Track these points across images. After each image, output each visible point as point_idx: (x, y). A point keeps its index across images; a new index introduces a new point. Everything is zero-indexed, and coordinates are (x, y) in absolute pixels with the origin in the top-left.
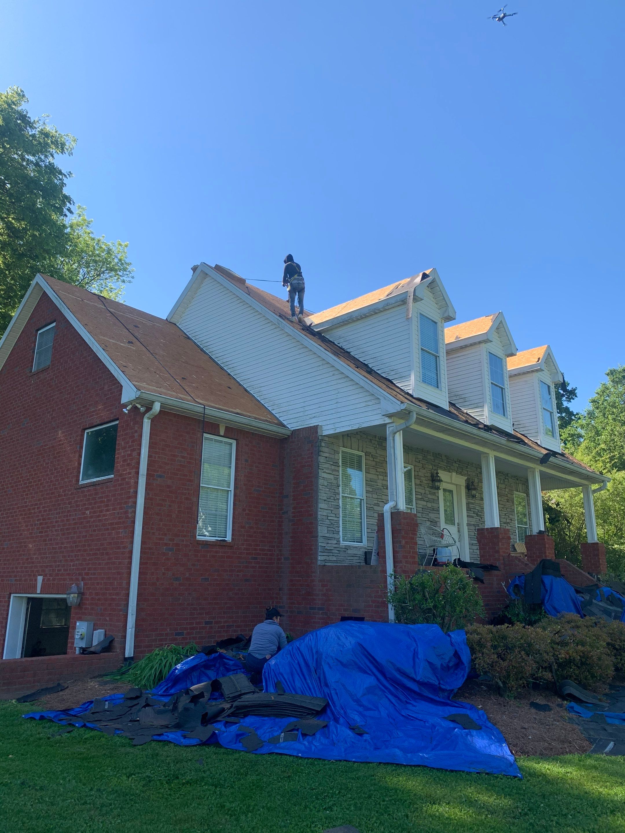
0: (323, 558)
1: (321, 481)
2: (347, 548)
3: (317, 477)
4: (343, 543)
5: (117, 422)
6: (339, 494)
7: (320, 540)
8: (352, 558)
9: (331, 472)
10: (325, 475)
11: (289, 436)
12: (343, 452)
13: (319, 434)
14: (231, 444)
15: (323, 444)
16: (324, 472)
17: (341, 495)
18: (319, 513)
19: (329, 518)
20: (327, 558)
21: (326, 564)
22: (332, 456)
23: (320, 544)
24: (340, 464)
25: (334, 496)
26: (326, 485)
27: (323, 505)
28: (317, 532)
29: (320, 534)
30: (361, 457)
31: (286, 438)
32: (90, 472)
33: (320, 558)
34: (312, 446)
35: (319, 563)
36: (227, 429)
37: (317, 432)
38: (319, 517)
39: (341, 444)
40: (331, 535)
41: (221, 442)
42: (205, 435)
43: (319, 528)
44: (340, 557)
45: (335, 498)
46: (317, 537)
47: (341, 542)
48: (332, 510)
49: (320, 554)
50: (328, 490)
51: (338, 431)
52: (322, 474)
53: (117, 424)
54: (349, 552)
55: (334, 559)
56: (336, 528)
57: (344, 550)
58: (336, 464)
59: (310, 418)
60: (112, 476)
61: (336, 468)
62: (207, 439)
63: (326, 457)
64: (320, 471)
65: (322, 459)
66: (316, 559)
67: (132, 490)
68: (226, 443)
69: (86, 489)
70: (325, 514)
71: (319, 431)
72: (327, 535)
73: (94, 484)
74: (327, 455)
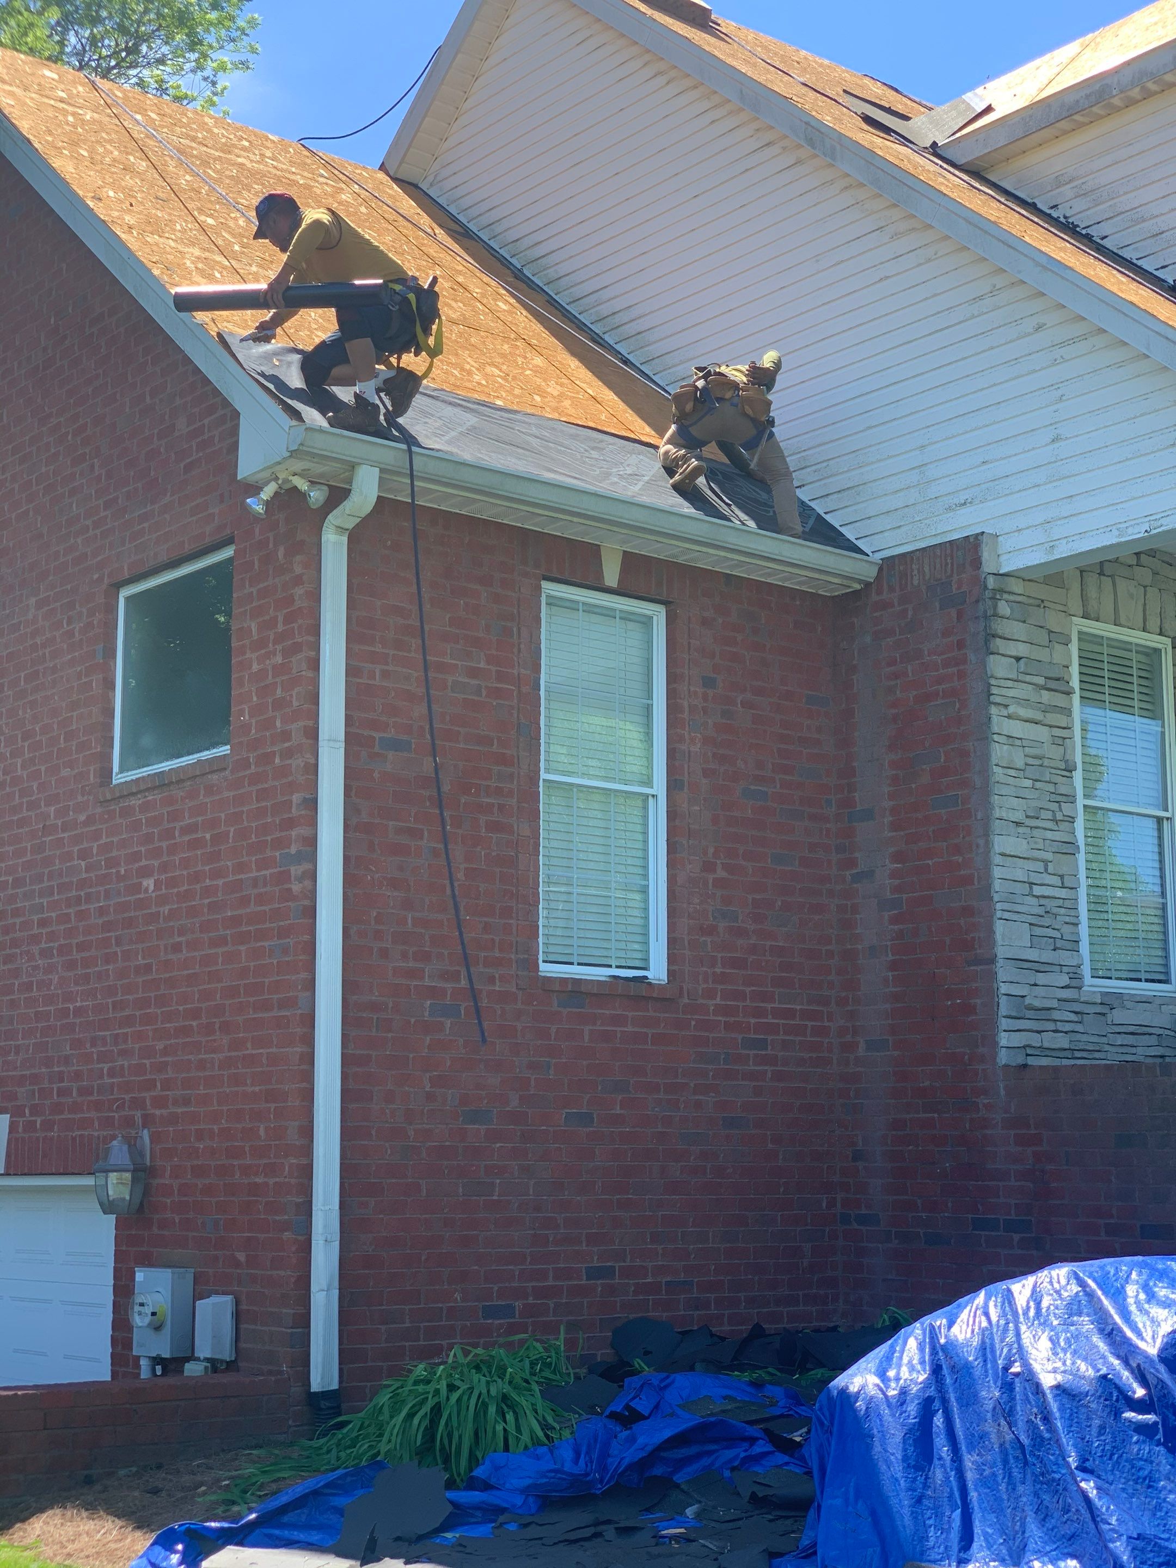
0: (1018, 1040)
1: (999, 752)
2: (1109, 1002)
3: (984, 734)
4: (1092, 986)
5: (228, 552)
6: (1071, 798)
7: (1004, 972)
8: (1130, 1040)
9: (1038, 716)
10: (1016, 729)
11: (868, 585)
12: (1082, 636)
13: (988, 566)
14: (646, 622)
15: (1004, 608)
16: (1009, 717)
17: (1081, 801)
18: (997, 872)
19: (1037, 890)
20: (1035, 1040)
21: (1031, 1061)
22: (1043, 655)
23: (1004, 988)
24: (1075, 683)
25: (1054, 806)
26: (1020, 763)
27: (1012, 840)
28: (991, 942)
29: (1001, 952)
30: (1157, 651)
31: (856, 592)
32: (147, 741)
33: (1004, 1039)
34: (960, 615)
35: (1003, 1058)
36: (631, 562)
37: (977, 563)
38: (997, 885)
39: (1075, 605)
40: (1048, 956)
41: (609, 613)
42: (550, 588)
43: (999, 927)
44: (1084, 1038)
45: (1059, 816)
46: (992, 960)
47: (1088, 980)
48: (1046, 862)
49: (1004, 1023)
50: (1028, 783)
51: (1063, 551)
52: (1001, 724)
53: (230, 560)
54: (1118, 1016)
55: (1062, 1041)
56: (1067, 930)
57: (1099, 1009)
58: (1057, 684)
59: (949, 509)
60: (225, 750)
61: (1059, 700)
62: (554, 602)
63: (1018, 659)
64: (994, 710)
65: (999, 667)
66: (995, 1044)
67: (296, 798)
68: (627, 617)
69: (135, 802)
70: (1020, 875)
71: (986, 555)
72: (1032, 955)
73: (161, 782)
74: (1021, 649)
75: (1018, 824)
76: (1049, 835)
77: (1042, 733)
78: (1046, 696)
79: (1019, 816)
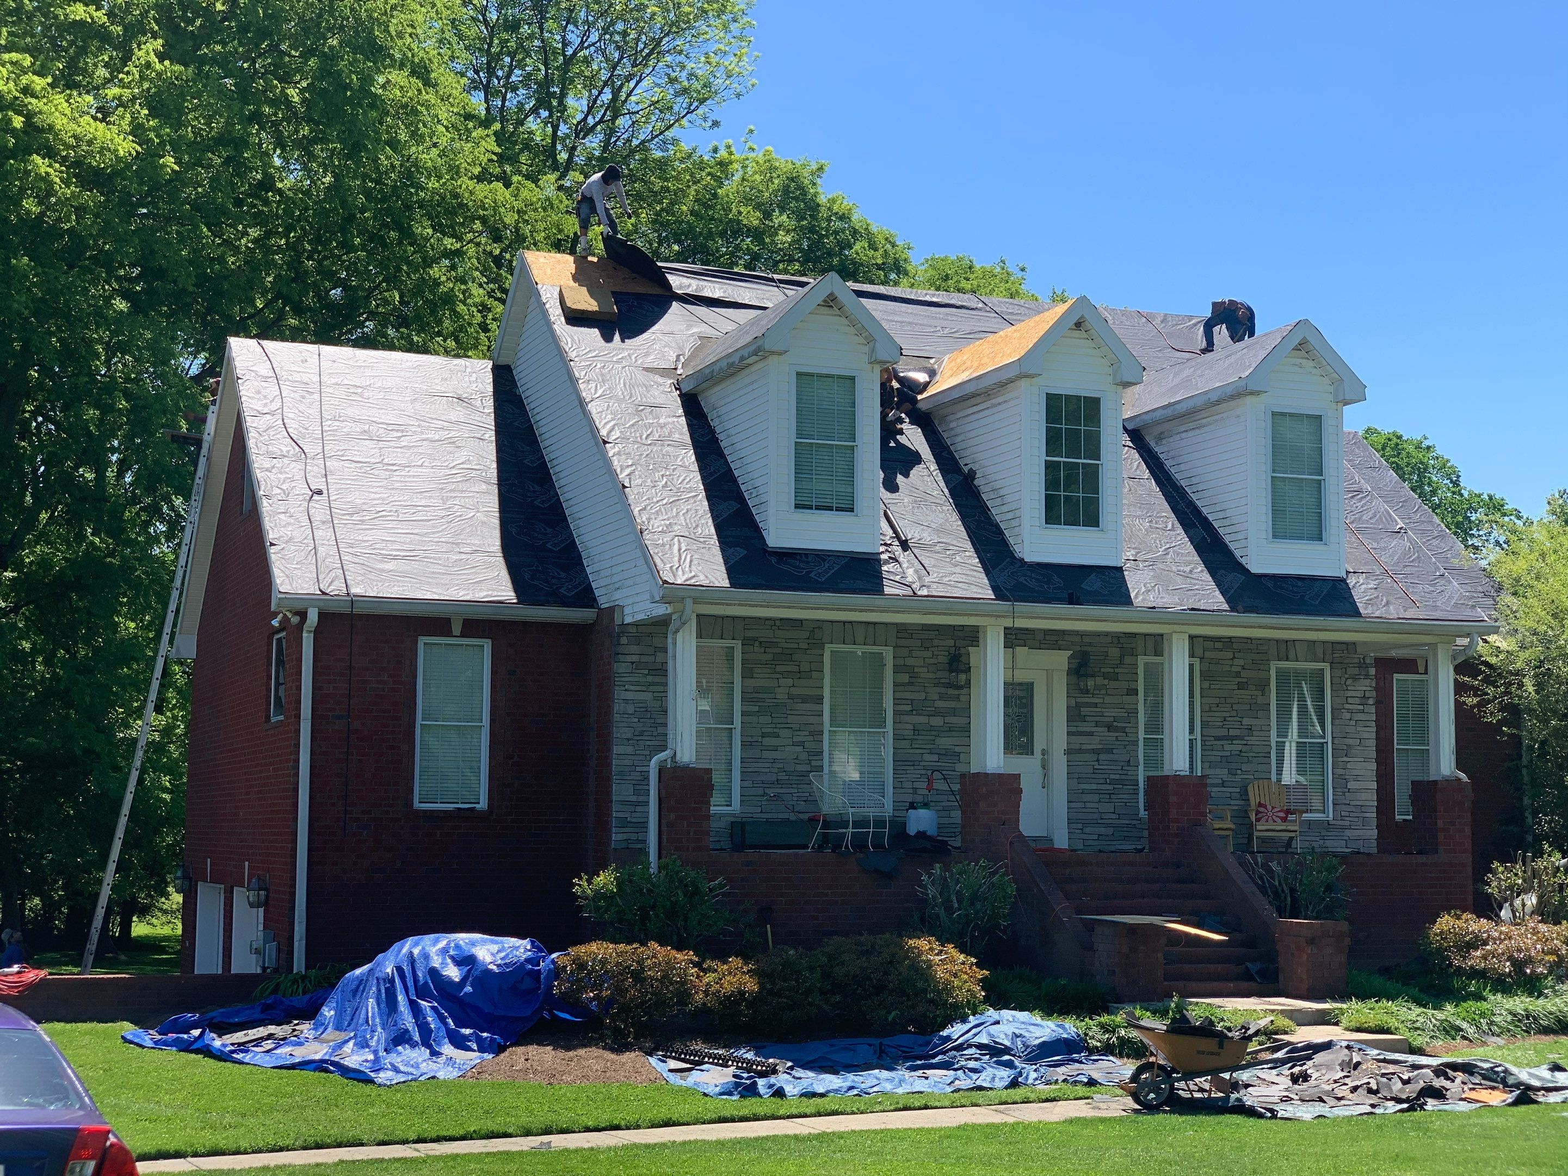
0: (620, 837)
1: (618, 707)
3: (609, 700)
7: (616, 807)
10: (630, 696)
11: (594, 620)
13: (618, 621)
14: (481, 647)
15: (624, 640)
16: (625, 690)
18: (614, 762)
20: (633, 837)
21: (630, 846)
23: (615, 814)
25: (654, 729)
26: (632, 712)
27: (624, 747)
28: (610, 794)
29: (614, 798)
30: (730, 648)
31: (592, 623)
33: (615, 837)
34: (611, 642)
35: (613, 846)
36: (473, 623)
37: (613, 619)
38: (614, 768)
41: (456, 646)
42: (421, 639)
43: (615, 787)
46: (610, 802)
49: (614, 830)
50: (636, 720)
52: (620, 694)
59: (616, 590)
62: (425, 645)
63: (633, 663)
64: (616, 688)
65: (621, 668)
66: (611, 838)
67: (293, 743)
68: (469, 646)
70: (629, 762)
71: (616, 616)
72: (634, 798)
74: (635, 658)
75: (628, 740)
76: (648, 743)
77: (647, 696)
78: (650, 679)
79: (629, 736)
